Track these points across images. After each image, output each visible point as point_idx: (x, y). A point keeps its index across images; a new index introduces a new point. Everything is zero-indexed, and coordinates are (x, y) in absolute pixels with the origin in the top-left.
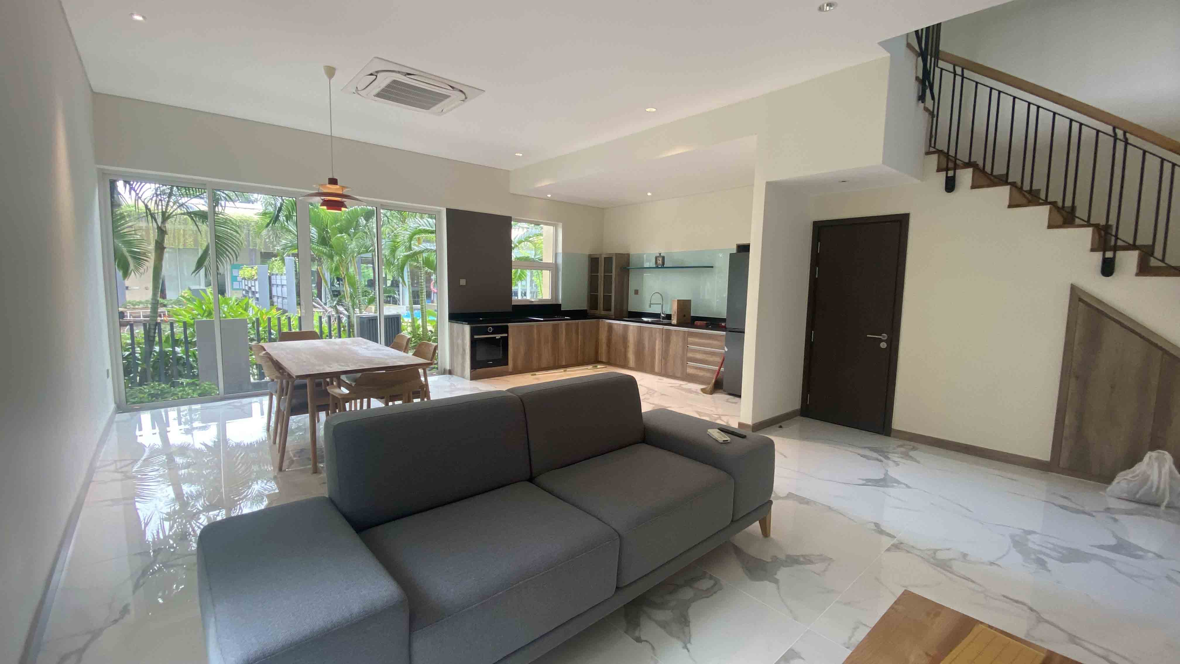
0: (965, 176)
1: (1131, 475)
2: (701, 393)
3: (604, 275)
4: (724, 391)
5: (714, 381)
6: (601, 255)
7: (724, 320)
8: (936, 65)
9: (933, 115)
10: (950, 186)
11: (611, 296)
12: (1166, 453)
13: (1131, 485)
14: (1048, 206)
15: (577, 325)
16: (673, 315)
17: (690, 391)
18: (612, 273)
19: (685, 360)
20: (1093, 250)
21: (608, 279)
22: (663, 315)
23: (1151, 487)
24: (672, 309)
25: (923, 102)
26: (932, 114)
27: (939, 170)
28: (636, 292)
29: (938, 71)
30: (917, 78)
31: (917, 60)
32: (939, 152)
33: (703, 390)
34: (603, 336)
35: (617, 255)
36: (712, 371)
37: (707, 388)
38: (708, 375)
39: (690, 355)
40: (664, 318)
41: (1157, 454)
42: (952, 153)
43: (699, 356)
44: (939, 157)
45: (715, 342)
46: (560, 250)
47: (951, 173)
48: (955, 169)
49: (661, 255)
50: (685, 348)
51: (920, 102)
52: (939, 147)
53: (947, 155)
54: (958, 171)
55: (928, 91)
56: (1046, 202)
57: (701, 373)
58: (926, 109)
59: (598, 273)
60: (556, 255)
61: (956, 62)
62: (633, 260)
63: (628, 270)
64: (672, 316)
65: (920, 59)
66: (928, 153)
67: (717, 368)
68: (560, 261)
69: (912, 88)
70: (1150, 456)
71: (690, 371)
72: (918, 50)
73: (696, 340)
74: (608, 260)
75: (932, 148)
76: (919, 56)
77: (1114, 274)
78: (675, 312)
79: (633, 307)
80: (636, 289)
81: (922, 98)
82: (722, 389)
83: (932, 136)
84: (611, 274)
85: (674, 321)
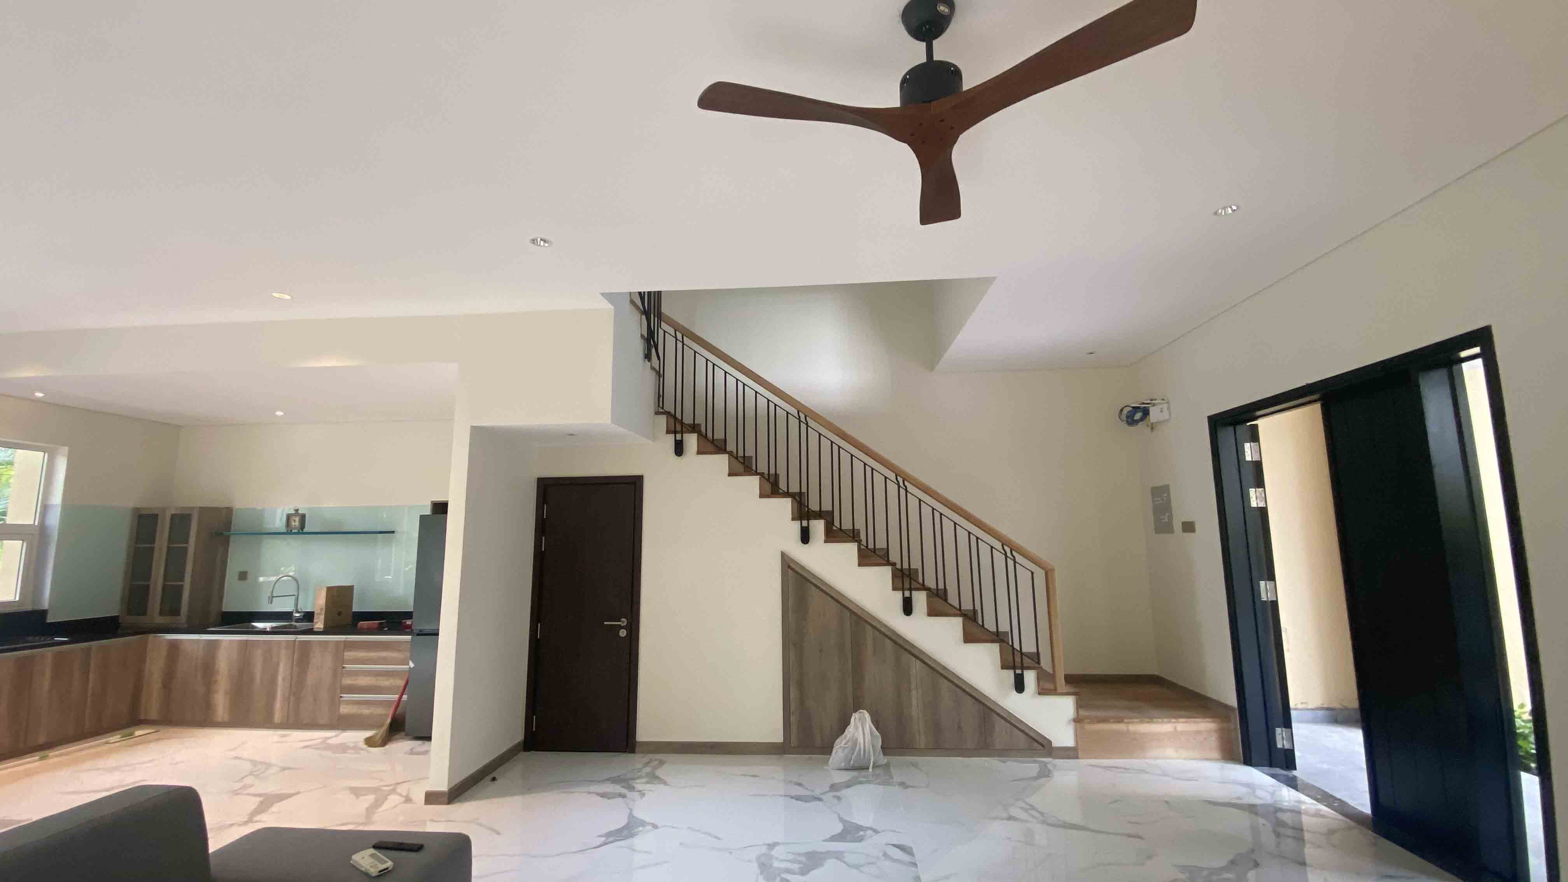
0: (691, 441)
1: (844, 742)
2: (365, 746)
3: (169, 548)
4: (407, 735)
5: (389, 721)
6: (164, 510)
7: (409, 615)
8: (659, 326)
9: (660, 375)
10: (679, 449)
11: (182, 586)
12: (865, 711)
13: (846, 751)
14: (759, 476)
15: (88, 652)
16: (317, 614)
17: (343, 748)
18: (187, 543)
19: (338, 690)
20: (793, 519)
21: (176, 557)
22: (298, 615)
23: (860, 750)
24: (316, 602)
25: (649, 361)
26: (658, 373)
27: (668, 432)
28: (243, 576)
29: (661, 333)
30: (642, 336)
31: (641, 318)
32: (668, 413)
33: (370, 742)
34: (155, 668)
35: (203, 510)
36: (386, 703)
37: (376, 735)
38: (379, 711)
39: (347, 681)
40: (298, 620)
41: (859, 714)
42: (679, 416)
43: (363, 681)
44: (667, 417)
45: (395, 655)
46: (57, 498)
47: (679, 437)
48: (682, 433)
49: (300, 512)
50: (338, 670)
51: (647, 360)
52: (667, 408)
53: (674, 417)
54: (684, 435)
55: (653, 350)
56: (756, 473)
57: (366, 711)
58: (653, 368)
59: (154, 543)
60: (45, 509)
61: (677, 327)
62: (237, 522)
63: (228, 537)
64: (315, 616)
65: (644, 317)
66: (657, 413)
67: (396, 697)
68: (54, 519)
69: (638, 346)
70: (855, 717)
71: (344, 709)
72: (641, 308)
73: (361, 654)
74: (181, 520)
75: (660, 410)
76: (643, 314)
77: (809, 543)
78: (321, 609)
79: (232, 604)
80: (242, 570)
81: (648, 357)
82: (404, 730)
83: (660, 396)
84: (185, 545)
85: (319, 625)
